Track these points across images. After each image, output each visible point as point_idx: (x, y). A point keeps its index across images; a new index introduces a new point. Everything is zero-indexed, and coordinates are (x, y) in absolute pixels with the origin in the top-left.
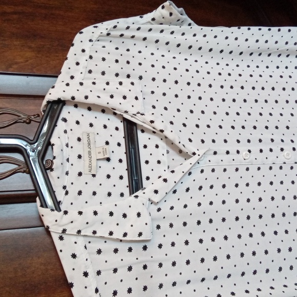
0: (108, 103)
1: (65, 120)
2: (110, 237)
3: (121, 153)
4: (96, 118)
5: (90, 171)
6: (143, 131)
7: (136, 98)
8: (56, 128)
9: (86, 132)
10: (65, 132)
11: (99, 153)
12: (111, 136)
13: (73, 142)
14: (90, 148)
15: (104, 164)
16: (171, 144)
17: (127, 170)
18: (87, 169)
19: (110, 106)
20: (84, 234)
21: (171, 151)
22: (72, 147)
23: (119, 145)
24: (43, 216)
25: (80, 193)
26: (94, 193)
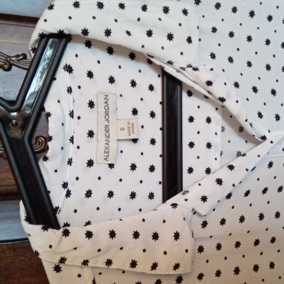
0: (143, 47)
1: (69, 69)
2: (131, 269)
3: (154, 128)
4: (120, 67)
5: (106, 159)
6: (190, 94)
7: (189, 40)
8: (55, 83)
9: (103, 93)
10: (70, 90)
11: (122, 129)
12: (142, 99)
13: (81, 109)
14: (107, 120)
15: (128, 147)
16: (229, 117)
17: (161, 156)
18: (102, 155)
19: (145, 51)
20: (93, 265)
21: (228, 128)
22: (79, 118)
23: (153, 115)
24: (29, 235)
25: (89, 194)
26: (111, 194)
